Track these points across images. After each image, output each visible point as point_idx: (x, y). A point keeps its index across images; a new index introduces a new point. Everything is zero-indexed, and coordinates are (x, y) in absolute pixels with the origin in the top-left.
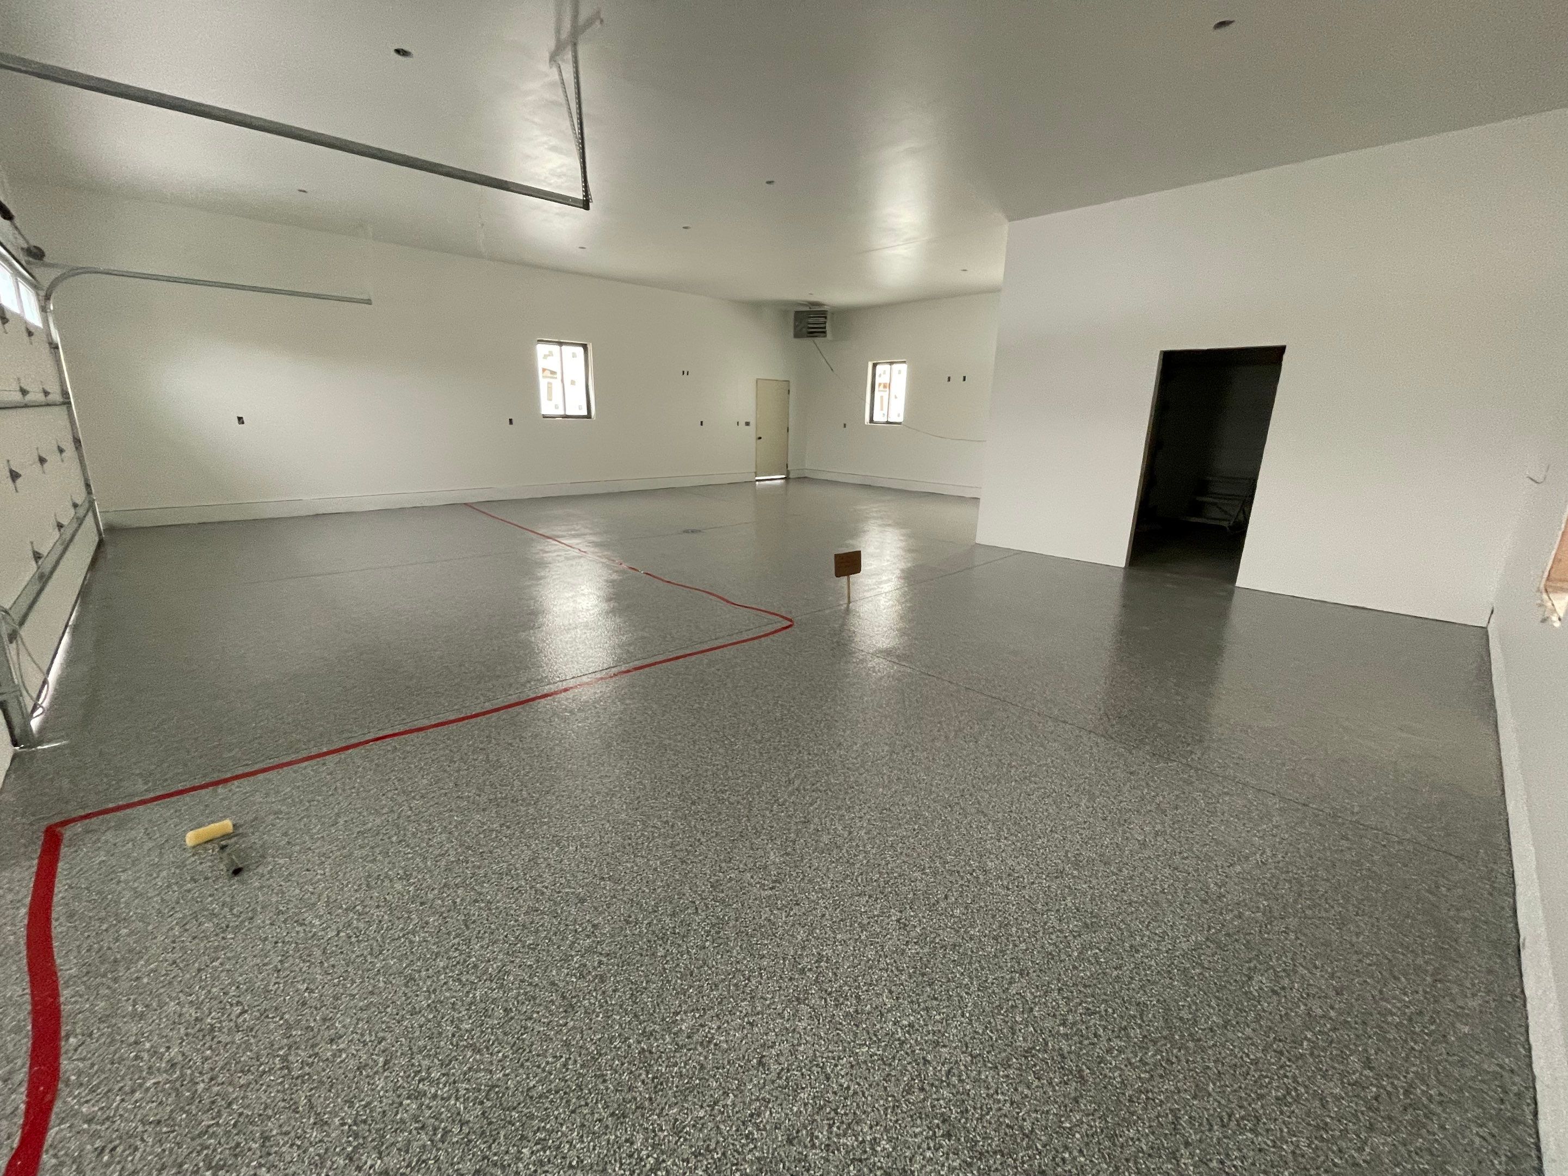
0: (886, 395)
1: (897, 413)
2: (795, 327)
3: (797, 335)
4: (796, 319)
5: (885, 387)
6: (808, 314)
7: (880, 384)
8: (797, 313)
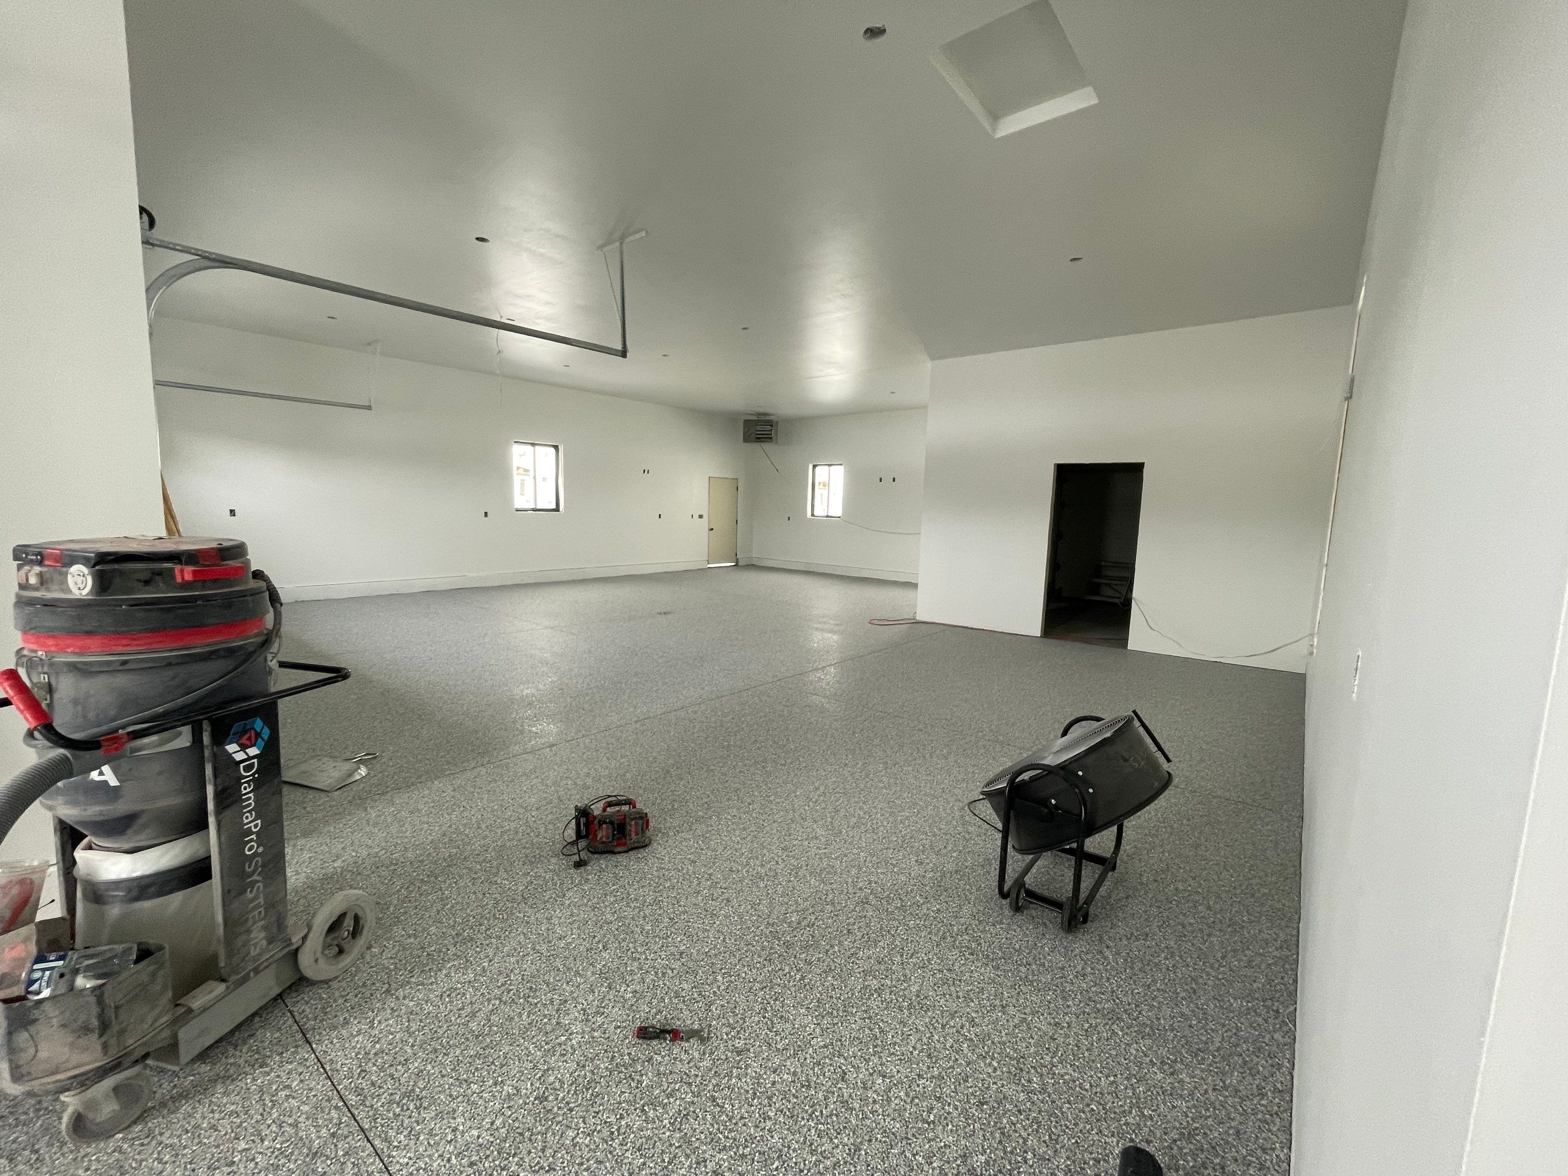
0: (825, 492)
1: (837, 509)
2: (745, 433)
3: (746, 440)
4: (745, 427)
5: (824, 485)
6: (756, 423)
7: (820, 483)
8: (746, 421)
